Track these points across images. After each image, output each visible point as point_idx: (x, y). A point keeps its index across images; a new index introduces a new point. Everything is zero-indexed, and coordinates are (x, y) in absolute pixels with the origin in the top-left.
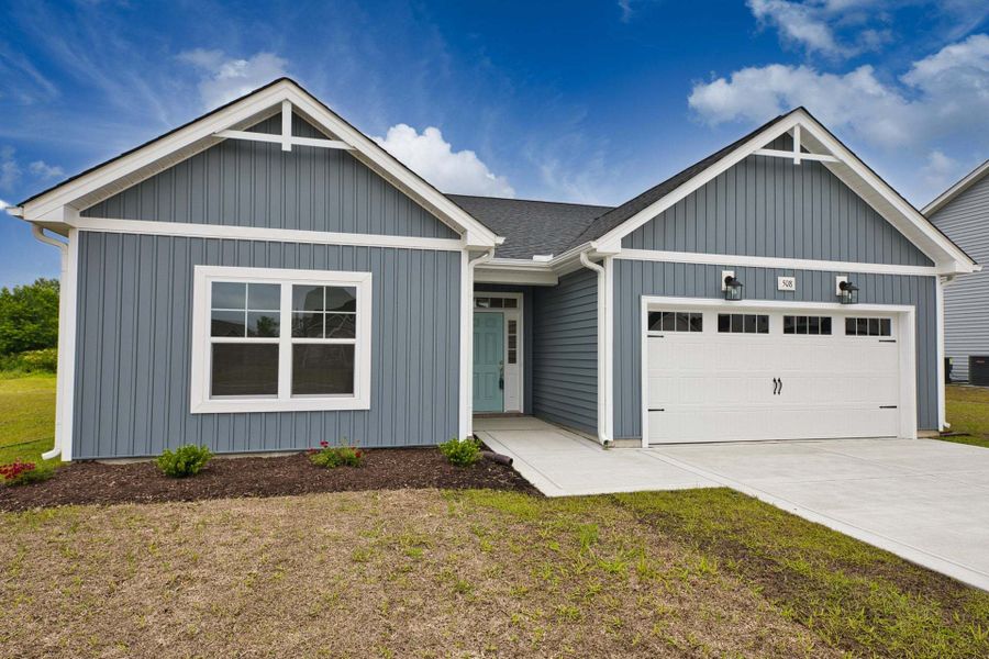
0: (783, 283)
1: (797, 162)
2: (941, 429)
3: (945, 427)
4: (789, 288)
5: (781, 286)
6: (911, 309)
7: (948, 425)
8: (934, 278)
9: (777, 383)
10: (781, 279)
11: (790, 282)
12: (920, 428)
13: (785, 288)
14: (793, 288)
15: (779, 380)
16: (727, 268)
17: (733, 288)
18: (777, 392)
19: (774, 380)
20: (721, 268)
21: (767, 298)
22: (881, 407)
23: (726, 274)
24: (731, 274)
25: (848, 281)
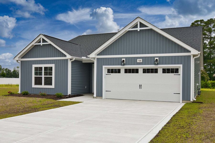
0: (138, 61)
1: (139, 30)
2: (191, 100)
3: (193, 100)
4: (140, 62)
6: (181, 66)
8: (191, 56)
9: (140, 86)
10: (138, 60)
11: (141, 60)
13: (139, 62)
14: (141, 62)
15: (141, 85)
16: (124, 58)
17: (123, 63)
18: (140, 88)
19: (140, 85)
20: (122, 58)
21: (134, 64)
22: (174, 93)
23: (123, 59)
24: (124, 59)
25: (159, 59)
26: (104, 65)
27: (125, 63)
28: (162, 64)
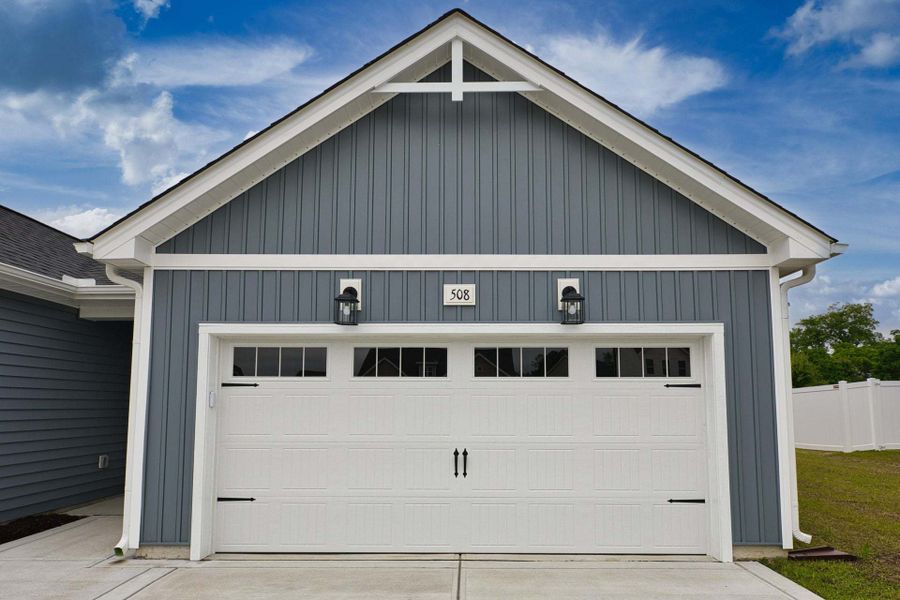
0: (450, 294)
1: (457, 97)
2: (788, 544)
3: (796, 541)
4: (463, 302)
5: (448, 299)
6: (717, 331)
7: (806, 538)
8: (767, 272)
9: (461, 460)
10: (448, 288)
11: (466, 292)
12: (739, 540)
13: (456, 302)
14: (472, 301)
15: (465, 453)
16: (352, 274)
17: (345, 306)
18: (461, 471)
19: (456, 453)
20: (338, 275)
21: (424, 318)
22: (671, 501)
23: (345, 284)
24: (356, 284)
25: (582, 285)
26: (208, 320)
27: (359, 306)
28: (602, 320)
